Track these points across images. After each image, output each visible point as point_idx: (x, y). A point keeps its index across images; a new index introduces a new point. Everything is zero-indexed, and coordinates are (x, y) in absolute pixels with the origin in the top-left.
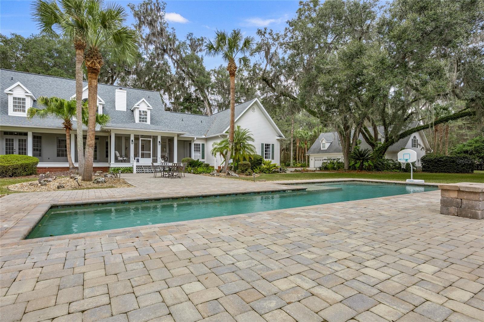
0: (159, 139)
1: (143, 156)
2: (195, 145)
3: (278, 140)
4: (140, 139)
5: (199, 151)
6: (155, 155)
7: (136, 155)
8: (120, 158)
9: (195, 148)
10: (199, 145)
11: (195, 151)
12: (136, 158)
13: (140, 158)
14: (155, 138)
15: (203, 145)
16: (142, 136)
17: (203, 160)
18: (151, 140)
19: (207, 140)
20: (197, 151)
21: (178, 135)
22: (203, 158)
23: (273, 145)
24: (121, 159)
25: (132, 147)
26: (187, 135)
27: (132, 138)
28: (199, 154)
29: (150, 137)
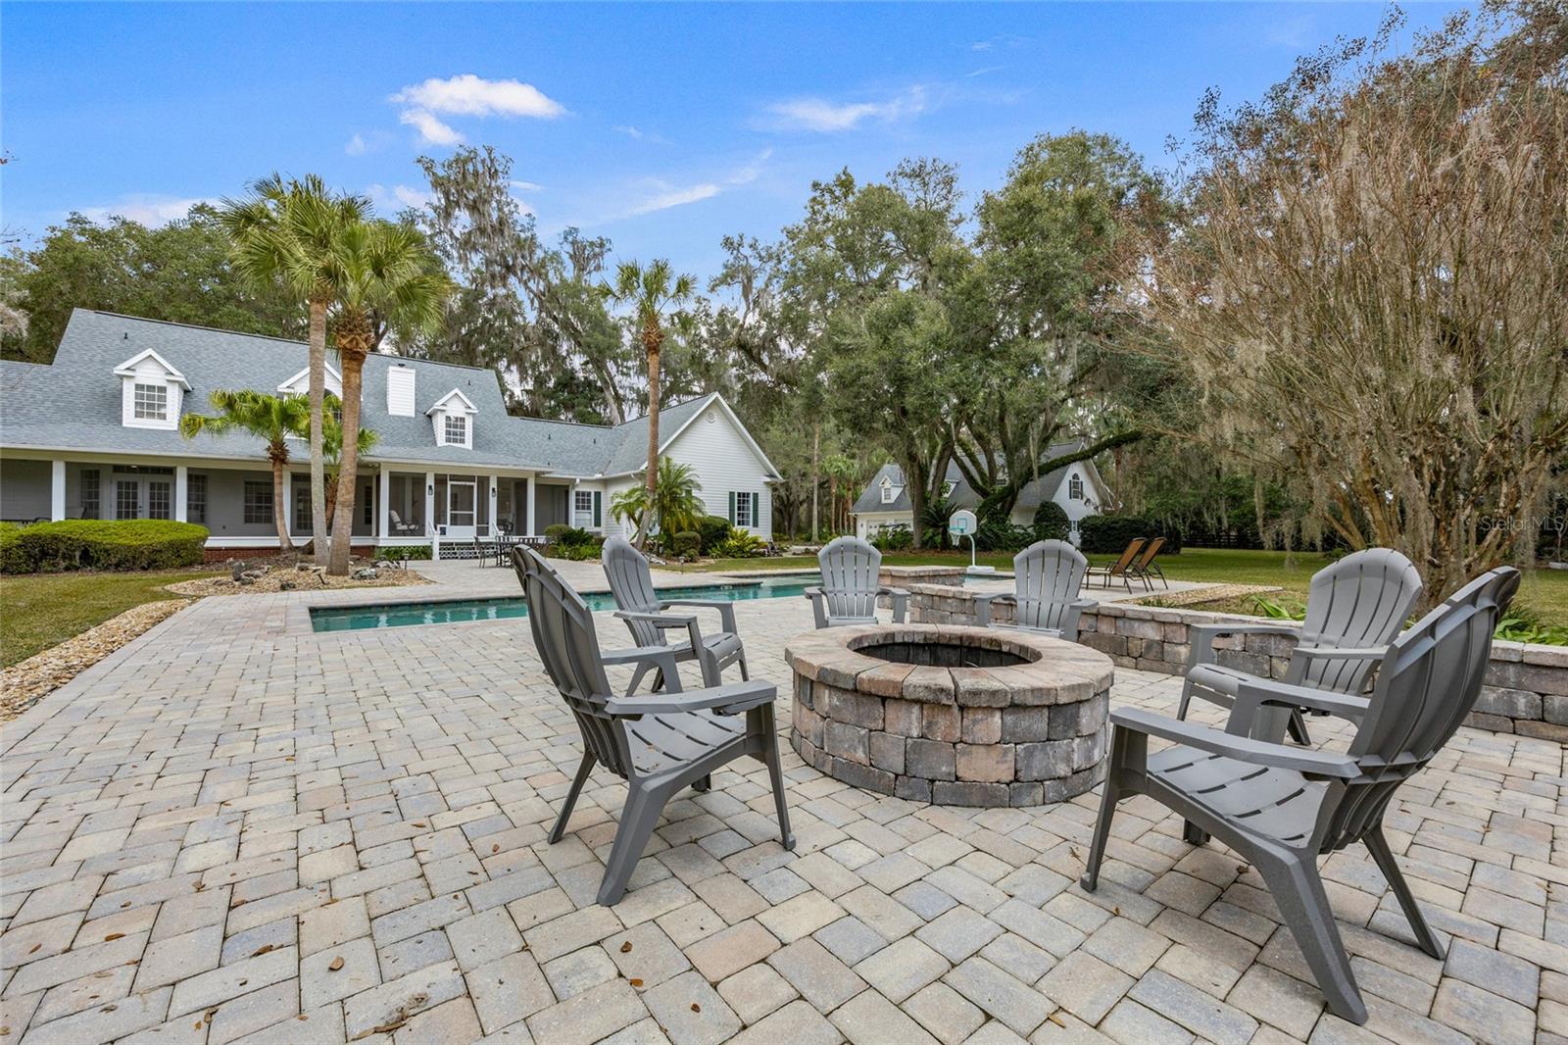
0: (493, 484)
1: (455, 521)
2: (577, 494)
3: (766, 483)
4: (449, 483)
5: (589, 508)
6: (483, 518)
7: (439, 518)
8: (401, 527)
9: (577, 501)
10: (589, 494)
11: (577, 508)
12: (439, 526)
13: (448, 526)
14: (483, 482)
15: (598, 495)
16: (454, 478)
17: (597, 529)
18: (475, 485)
19: (606, 482)
20: (583, 508)
21: (537, 475)
22: (598, 523)
23: (756, 495)
24: (405, 527)
25: (430, 501)
26: (559, 473)
27: (430, 481)
28: (587, 516)
29: (471, 478)
